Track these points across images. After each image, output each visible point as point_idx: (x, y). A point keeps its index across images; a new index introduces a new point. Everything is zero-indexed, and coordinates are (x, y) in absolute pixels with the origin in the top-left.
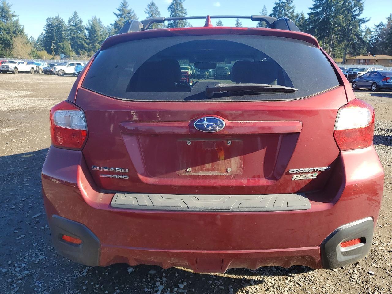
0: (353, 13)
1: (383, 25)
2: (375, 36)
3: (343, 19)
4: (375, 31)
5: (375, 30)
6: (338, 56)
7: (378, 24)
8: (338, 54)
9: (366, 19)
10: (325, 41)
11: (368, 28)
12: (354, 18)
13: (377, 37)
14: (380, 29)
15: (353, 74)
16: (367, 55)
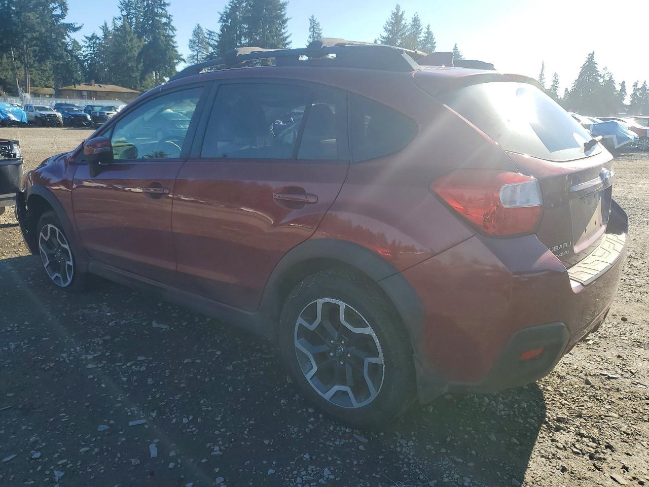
0: (51, 12)
1: (98, 38)
2: (89, 55)
3: (38, 20)
4: (88, 47)
5: (87, 45)
6: (40, 84)
7: (89, 35)
8: (38, 80)
9: (76, 26)
10: (13, 55)
11: (74, 40)
12: (57, 21)
13: (93, 56)
14: (94, 43)
15: (100, 115)
16: (91, 85)
